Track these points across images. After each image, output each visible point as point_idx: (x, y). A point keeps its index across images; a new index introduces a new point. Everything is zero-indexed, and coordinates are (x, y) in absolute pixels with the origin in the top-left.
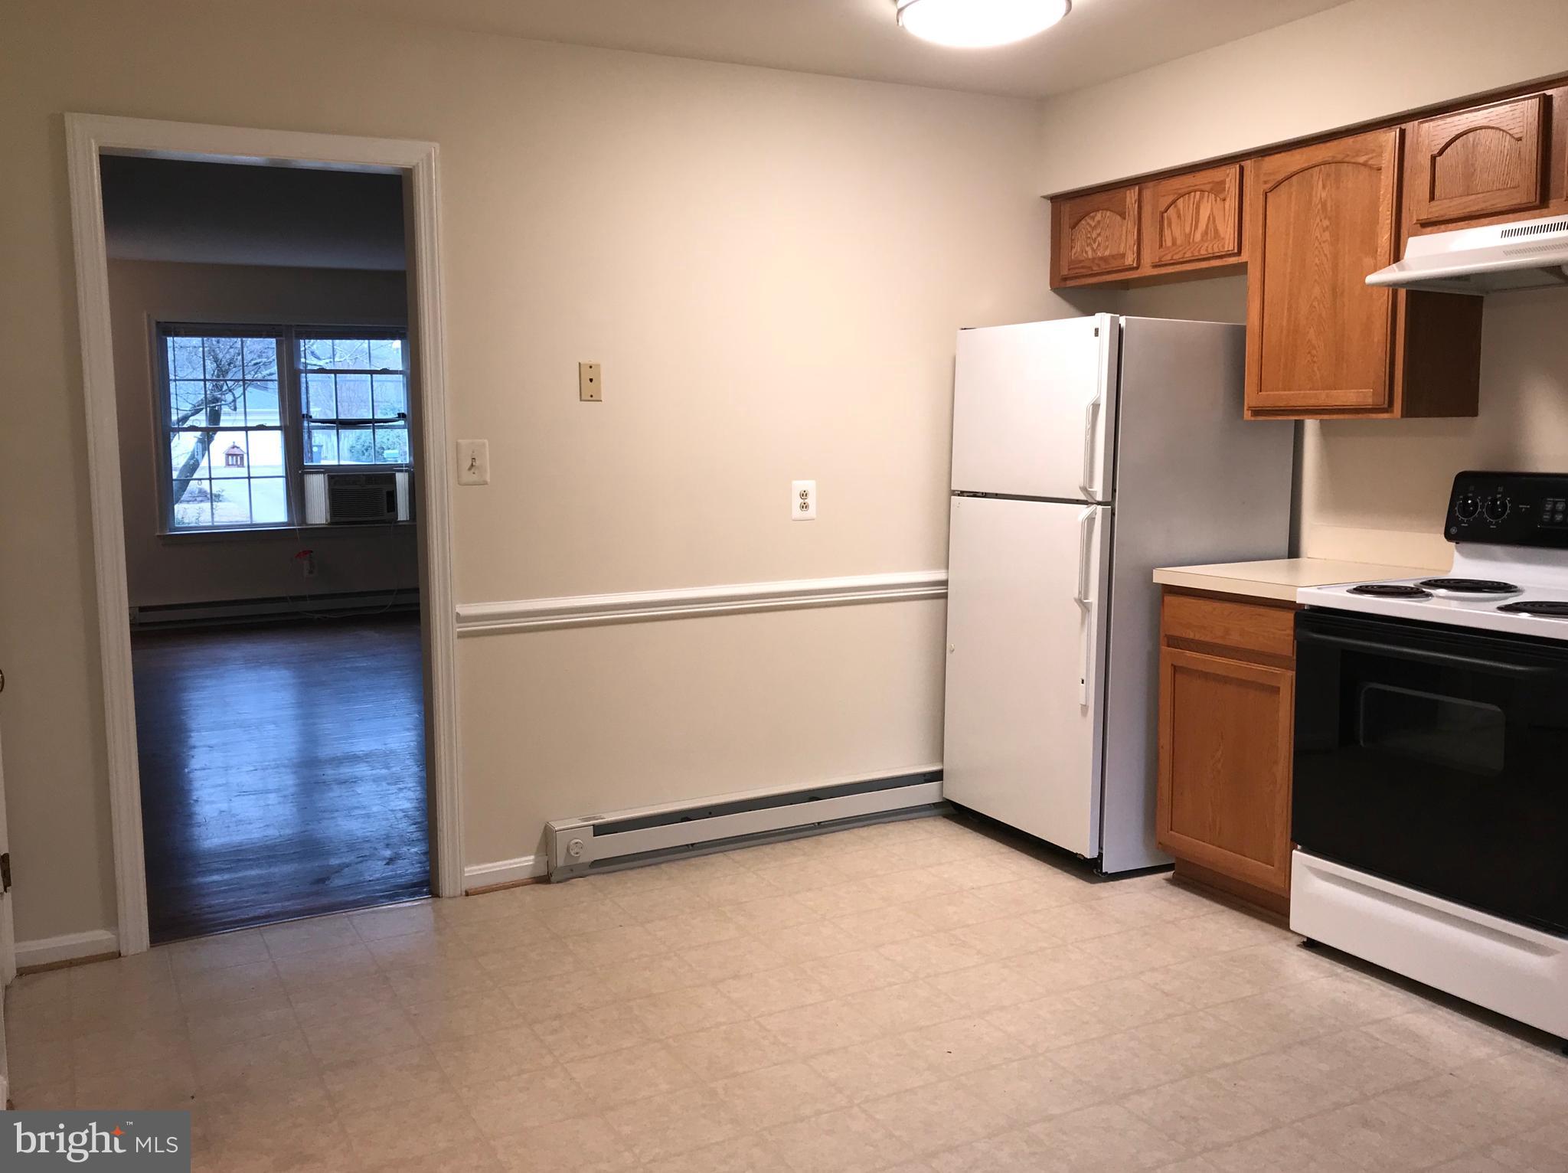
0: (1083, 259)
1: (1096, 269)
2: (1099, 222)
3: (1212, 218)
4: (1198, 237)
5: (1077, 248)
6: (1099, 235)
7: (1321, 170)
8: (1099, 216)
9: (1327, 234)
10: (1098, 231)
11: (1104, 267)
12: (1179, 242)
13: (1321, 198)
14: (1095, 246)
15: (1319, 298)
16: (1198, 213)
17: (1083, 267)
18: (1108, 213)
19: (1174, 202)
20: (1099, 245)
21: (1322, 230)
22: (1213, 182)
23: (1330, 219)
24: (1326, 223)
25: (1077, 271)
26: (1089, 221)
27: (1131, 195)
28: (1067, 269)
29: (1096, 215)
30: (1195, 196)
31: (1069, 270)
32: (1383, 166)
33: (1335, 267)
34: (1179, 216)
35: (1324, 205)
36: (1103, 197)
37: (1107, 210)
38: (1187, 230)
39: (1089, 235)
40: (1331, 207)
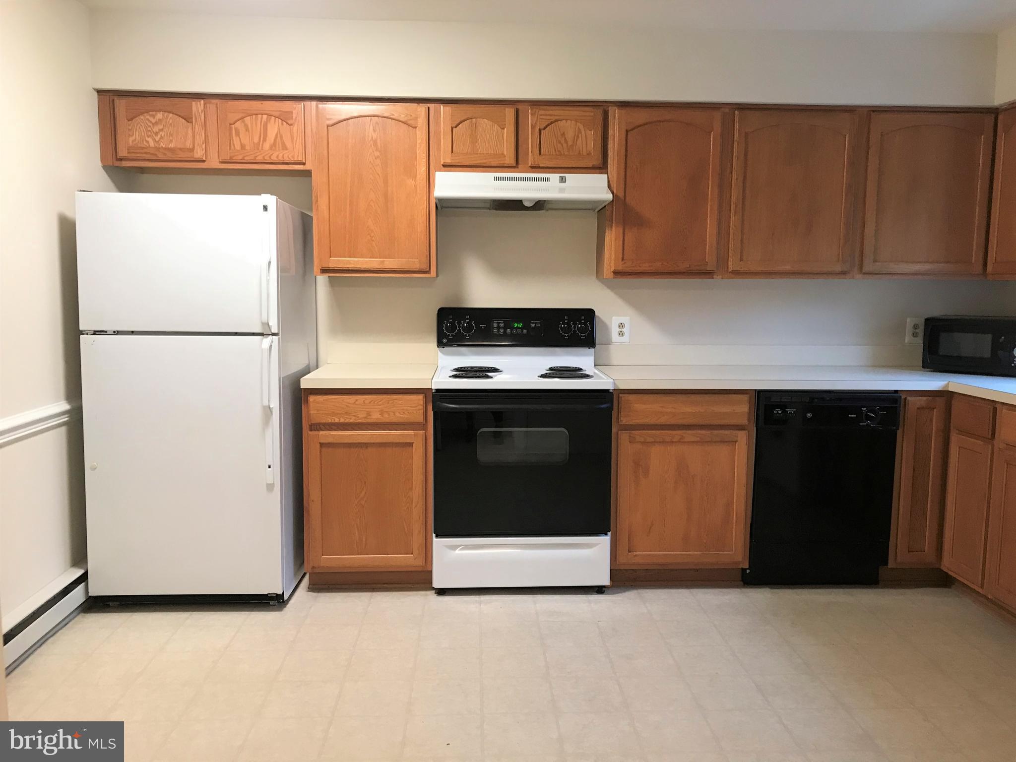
0: (144, 146)
1: (161, 156)
2: (160, 120)
3: (279, 136)
4: (267, 146)
5: (136, 136)
6: (162, 130)
7: (371, 120)
8: (160, 115)
9: (378, 160)
10: (161, 127)
11: (169, 156)
12: (247, 148)
13: (372, 137)
14: (157, 138)
15: (374, 200)
16: (266, 129)
17: (146, 153)
18: (171, 115)
19: (242, 118)
20: (162, 138)
21: (374, 158)
22: (280, 111)
23: (379, 151)
24: (377, 154)
25: (138, 155)
26: (148, 117)
27: (198, 106)
28: (126, 152)
29: (156, 114)
30: (262, 118)
31: (128, 153)
32: (419, 126)
33: (386, 181)
34: (247, 130)
35: (375, 142)
36: (167, 101)
37: (169, 112)
38: (256, 140)
39: (149, 129)
40: (381, 144)
